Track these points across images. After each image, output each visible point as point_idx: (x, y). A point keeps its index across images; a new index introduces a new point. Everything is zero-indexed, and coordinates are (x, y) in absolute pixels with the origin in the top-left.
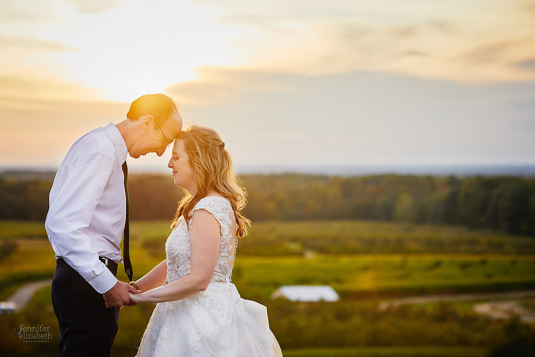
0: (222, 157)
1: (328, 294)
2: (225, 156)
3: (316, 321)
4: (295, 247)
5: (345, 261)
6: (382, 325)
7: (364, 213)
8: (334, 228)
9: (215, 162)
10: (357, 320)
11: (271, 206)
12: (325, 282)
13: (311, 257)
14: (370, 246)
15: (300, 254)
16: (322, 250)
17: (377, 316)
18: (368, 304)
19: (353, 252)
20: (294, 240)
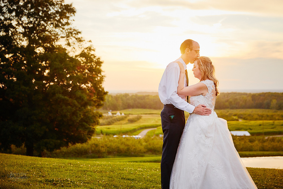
0: (211, 67)
1: (247, 134)
2: (212, 67)
3: (243, 143)
4: (235, 117)
5: (253, 122)
6: (265, 144)
7: (259, 106)
8: (249, 111)
9: (208, 68)
10: (257, 142)
11: (227, 104)
12: (246, 130)
13: (241, 121)
14: (261, 117)
15: (238, 120)
16: (244, 119)
17: (264, 141)
18: (261, 137)
19: (256, 119)
20: (235, 115)
